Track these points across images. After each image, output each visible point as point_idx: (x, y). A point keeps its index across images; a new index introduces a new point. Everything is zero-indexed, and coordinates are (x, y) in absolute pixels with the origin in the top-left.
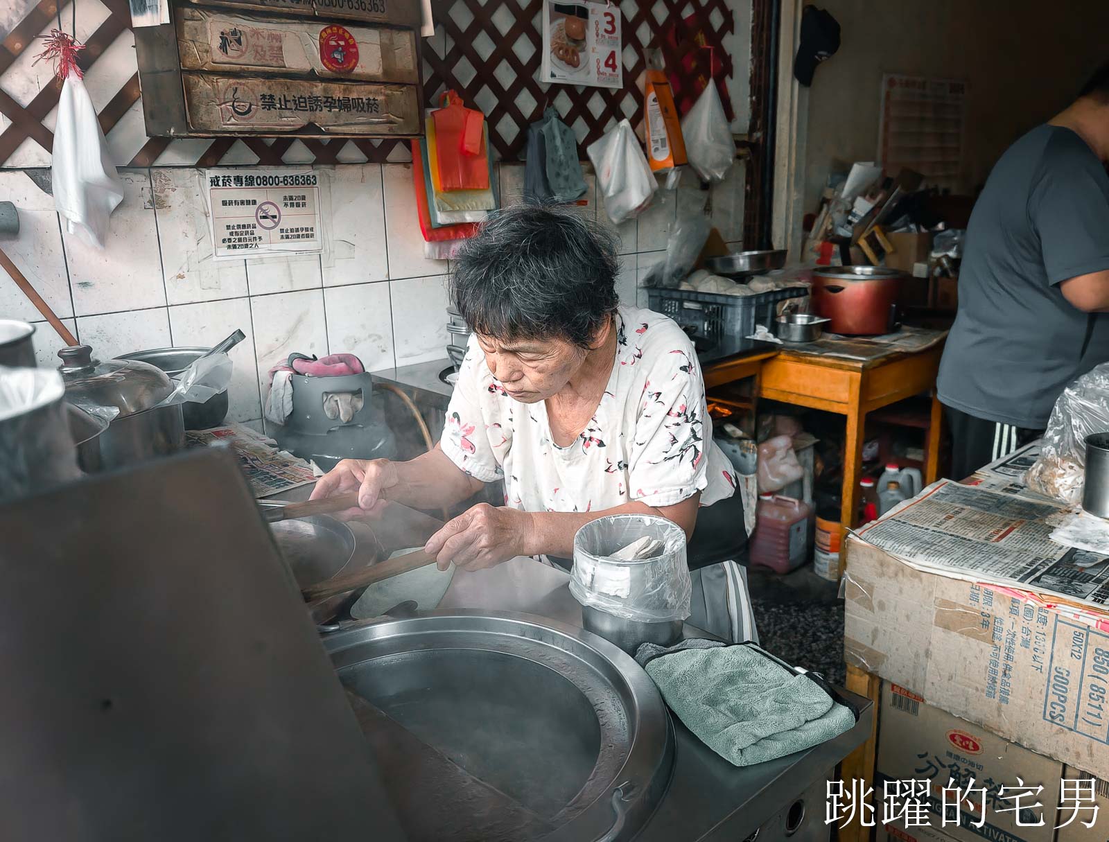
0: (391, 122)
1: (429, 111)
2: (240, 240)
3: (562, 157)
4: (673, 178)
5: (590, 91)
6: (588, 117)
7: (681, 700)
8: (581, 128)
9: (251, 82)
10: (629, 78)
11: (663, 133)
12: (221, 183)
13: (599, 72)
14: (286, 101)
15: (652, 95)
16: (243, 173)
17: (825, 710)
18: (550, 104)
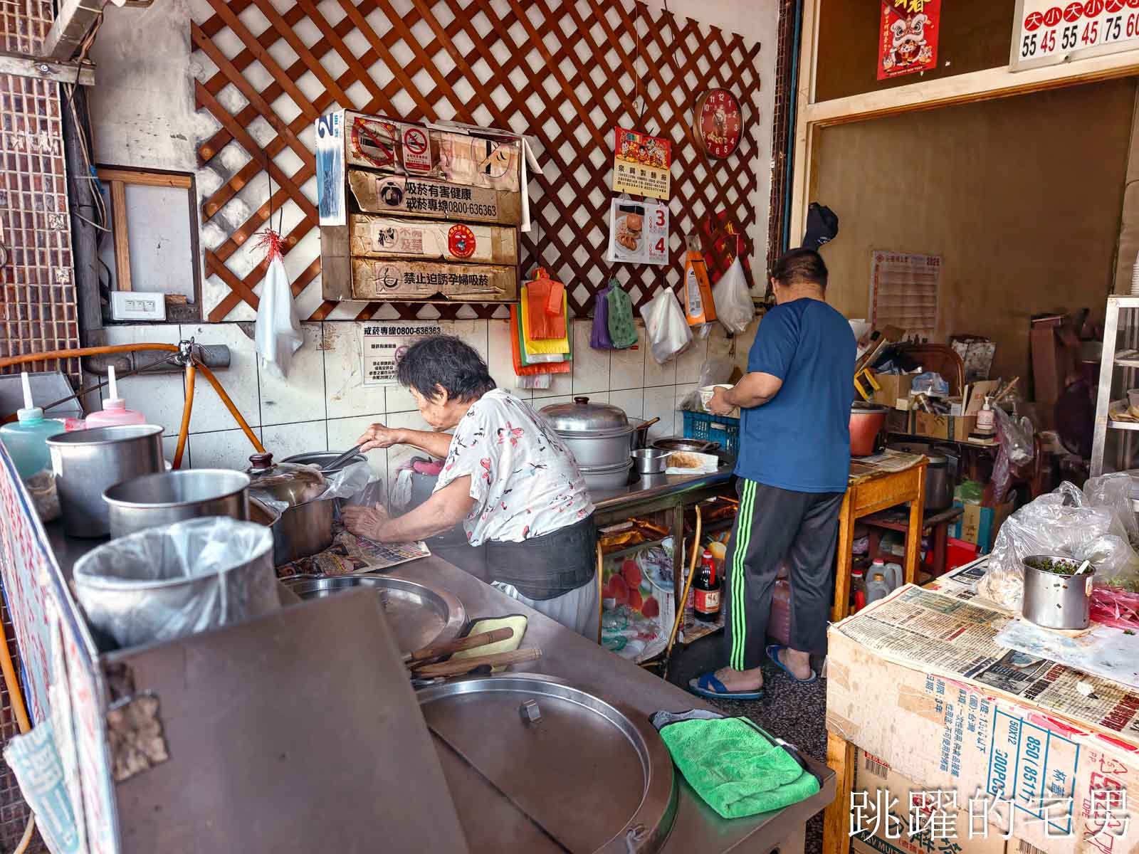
0: (497, 292)
1: (524, 282)
2: (382, 373)
3: (621, 316)
4: (704, 331)
5: (643, 267)
6: (642, 286)
7: (685, 761)
8: (636, 294)
9: (398, 264)
10: (674, 257)
11: (699, 298)
12: (372, 332)
13: (651, 254)
14: (422, 277)
15: (691, 269)
16: (388, 325)
17: (796, 777)
18: (614, 277)
